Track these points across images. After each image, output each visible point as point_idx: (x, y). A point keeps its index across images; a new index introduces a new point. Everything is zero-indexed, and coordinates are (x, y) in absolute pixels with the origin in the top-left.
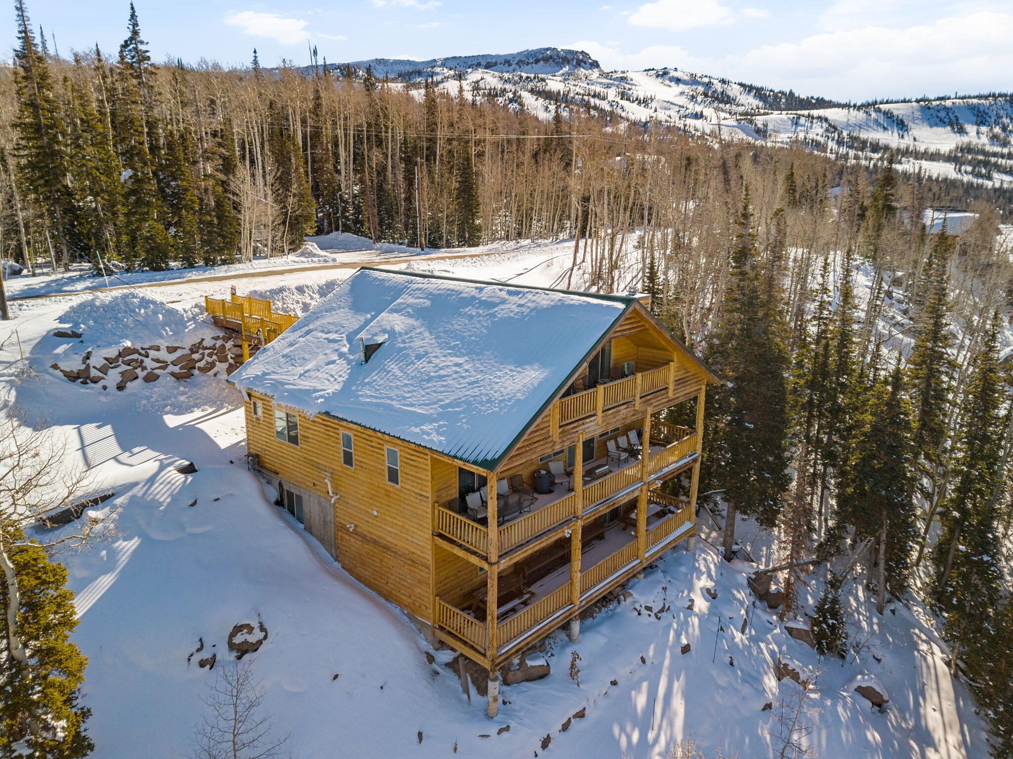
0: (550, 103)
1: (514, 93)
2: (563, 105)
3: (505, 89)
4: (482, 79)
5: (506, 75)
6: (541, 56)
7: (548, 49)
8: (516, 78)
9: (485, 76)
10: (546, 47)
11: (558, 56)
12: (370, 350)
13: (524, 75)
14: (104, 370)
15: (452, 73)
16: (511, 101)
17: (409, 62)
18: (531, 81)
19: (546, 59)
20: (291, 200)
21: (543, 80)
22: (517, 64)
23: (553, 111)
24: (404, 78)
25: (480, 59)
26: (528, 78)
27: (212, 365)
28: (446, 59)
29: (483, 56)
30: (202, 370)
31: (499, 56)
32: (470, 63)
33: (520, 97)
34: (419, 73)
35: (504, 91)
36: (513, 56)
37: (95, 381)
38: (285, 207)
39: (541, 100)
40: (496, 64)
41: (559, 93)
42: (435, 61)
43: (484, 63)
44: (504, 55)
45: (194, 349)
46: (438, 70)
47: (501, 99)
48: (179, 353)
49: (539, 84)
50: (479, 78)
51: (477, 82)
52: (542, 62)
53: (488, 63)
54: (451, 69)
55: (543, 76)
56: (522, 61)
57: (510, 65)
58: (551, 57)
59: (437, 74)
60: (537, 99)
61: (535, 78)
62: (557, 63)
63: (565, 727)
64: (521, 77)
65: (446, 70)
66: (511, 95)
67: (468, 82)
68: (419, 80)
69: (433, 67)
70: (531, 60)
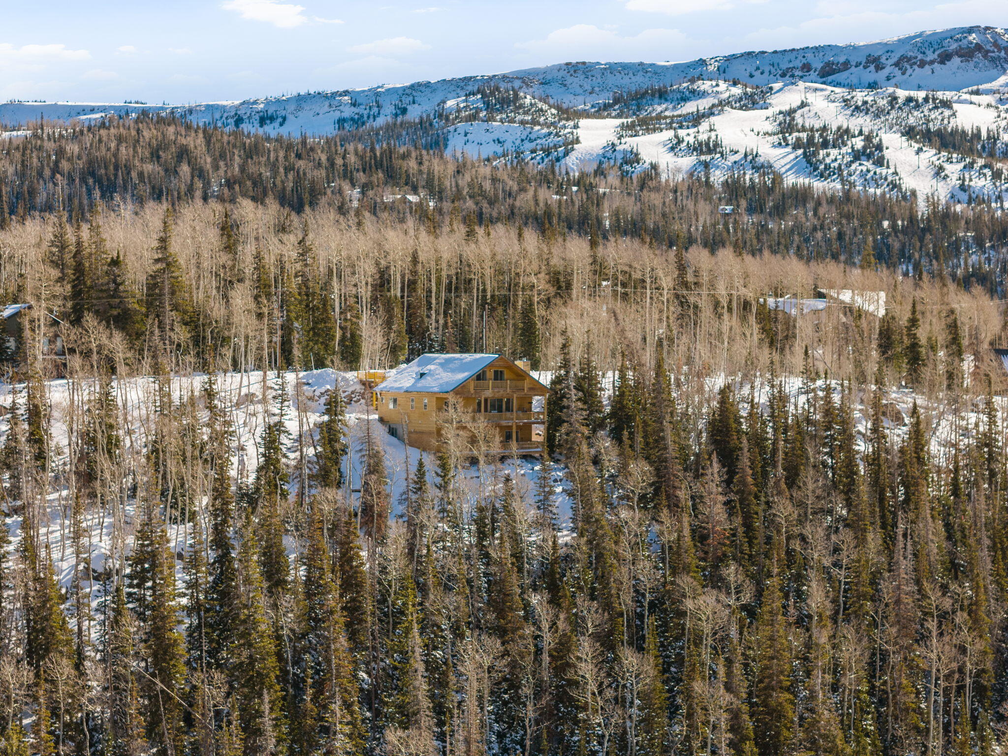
0: (949, 160)
1: (868, 139)
2: (981, 162)
3: (847, 131)
4: (803, 105)
5: (860, 96)
6: (954, 46)
7: (970, 30)
8: (883, 103)
9: (811, 98)
10: (968, 25)
11: (995, 44)
12: (422, 375)
13: (902, 94)
14: (319, 397)
15: (737, 91)
16: (857, 156)
17: (642, 68)
18: (918, 106)
19: (968, 53)
20: (392, 335)
21: (947, 104)
22: (897, 64)
23: (954, 177)
24: (627, 105)
25: (810, 56)
26: (909, 100)
27: (359, 400)
28: (731, 59)
29: (817, 49)
30: (356, 402)
31: (855, 48)
32: (784, 66)
33: (879, 147)
34: (662, 95)
35: (844, 134)
36: (889, 49)
37: (317, 401)
38: (388, 339)
39: (929, 154)
40: (846, 66)
41: (977, 135)
42: (702, 62)
43: (818, 65)
44: (866, 46)
45: (353, 393)
46: (705, 85)
47: (834, 152)
48: (346, 394)
49: (934, 115)
50: (796, 103)
51: (791, 112)
52: (956, 60)
53: (828, 64)
54: (735, 84)
55: (947, 95)
56: (909, 59)
57: (879, 68)
58: (978, 47)
59: (703, 94)
60: (920, 150)
61: (926, 100)
62: (993, 60)
63: (472, 478)
64: (894, 99)
65: (723, 86)
66: (859, 143)
67: (769, 112)
68: (659, 109)
69: (692, 81)
70: (931, 56)
